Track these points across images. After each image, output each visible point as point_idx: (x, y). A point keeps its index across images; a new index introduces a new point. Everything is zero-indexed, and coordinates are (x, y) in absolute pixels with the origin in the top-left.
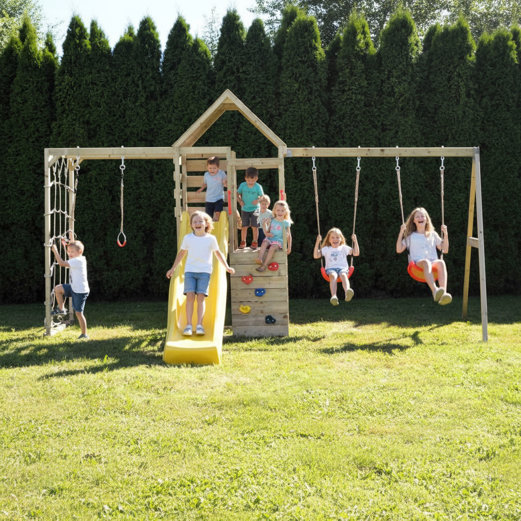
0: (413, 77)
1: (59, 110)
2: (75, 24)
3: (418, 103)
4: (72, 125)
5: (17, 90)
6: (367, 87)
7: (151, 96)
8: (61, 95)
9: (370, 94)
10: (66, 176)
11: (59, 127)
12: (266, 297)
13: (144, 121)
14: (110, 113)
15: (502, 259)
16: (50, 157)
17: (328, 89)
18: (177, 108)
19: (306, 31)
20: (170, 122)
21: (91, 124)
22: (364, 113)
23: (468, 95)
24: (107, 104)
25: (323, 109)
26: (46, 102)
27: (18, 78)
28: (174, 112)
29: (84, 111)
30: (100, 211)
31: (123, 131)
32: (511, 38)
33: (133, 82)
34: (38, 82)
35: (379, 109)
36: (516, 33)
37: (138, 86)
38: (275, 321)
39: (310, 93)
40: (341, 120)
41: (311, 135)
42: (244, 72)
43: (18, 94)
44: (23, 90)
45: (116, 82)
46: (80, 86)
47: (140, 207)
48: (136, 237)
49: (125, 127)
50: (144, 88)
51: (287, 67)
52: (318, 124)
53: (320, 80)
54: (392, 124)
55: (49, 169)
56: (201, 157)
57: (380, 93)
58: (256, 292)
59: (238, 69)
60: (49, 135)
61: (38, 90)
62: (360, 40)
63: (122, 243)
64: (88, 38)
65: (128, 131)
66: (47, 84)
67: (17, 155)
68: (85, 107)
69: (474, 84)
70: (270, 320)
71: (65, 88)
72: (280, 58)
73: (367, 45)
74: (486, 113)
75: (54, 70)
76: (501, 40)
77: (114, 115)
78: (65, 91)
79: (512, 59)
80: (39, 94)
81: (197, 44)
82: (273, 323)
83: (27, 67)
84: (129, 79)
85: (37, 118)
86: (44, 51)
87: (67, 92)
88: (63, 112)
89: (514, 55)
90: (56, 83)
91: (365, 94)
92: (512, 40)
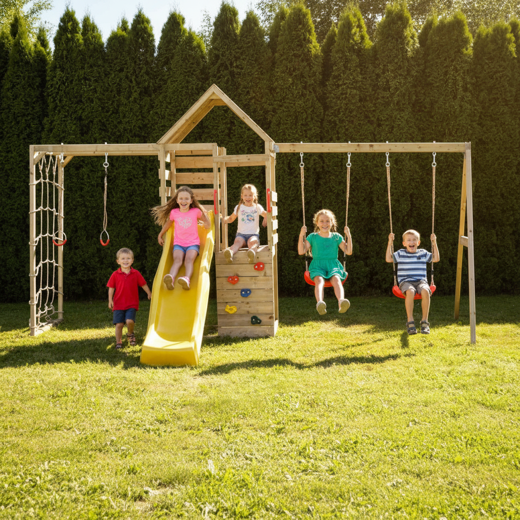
0: (409, 71)
1: (51, 106)
2: (68, 18)
3: (414, 97)
4: (64, 121)
5: (8, 85)
6: (362, 81)
7: (146, 92)
8: (52, 91)
9: (365, 89)
10: (54, 173)
11: (51, 123)
12: (252, 298)
13: (137, 117)
14: (103, 108)
15: (498, 258)
16: (35, 154)
17: (323, 84)
18: (170, 103)
19: (300, 24)
20: (163, 118)
21: (83, 120)
22: (359, 107)
23: (465, 89)
24: (100, 99)
25: (318, 105)
26: (37, 97)
27: (8, 73)
28: (167, 107)
29: (76, 107)
30: (93, 208)
31: (116, 126)
32: (510, 31)
33: (127, 77)
34: (29, 77)
35: (375, 104)
36: (514, 26)
37: (131, 81)
38: (261, 321)
39: (305, 88)
40: (336, 116)
41: (305, 131)
42: (237, 67)
43: (8, 89)
44: (14, 86)
45: (109, 78)
46: (71, 82)
47: (133, 204)
48: (129, 234)
49: (118, 123)
50: (138, 83)
51: (281, 62)
52: (312, 119)
53: (314, 73)
54: (388, 119)
55: (35, 166)
56: (190, 154)
57: (375, 87)
58: (241, 292)
59: (231, 64)
60: (40, 132)
61: (29, 86)
62: (355, 33)
63: (105, 242)
64: (80, 33)
65: (121, 127)
66: (38, 80)
67: (8, 152)
68: (77, 103)
69: (472, 79)
70: (256, 321)
71: (57, 83)
72: (274, 52)
73: (362, 38)
74: (483, 108)
75: (46, 65)
76: (499, 32)
77: (107, 112)
78: (57, 86)
79: (510, 52)
80: (30, 90)
81: (191, 38)
82: (259, 323)
83: (17, 62)
84: (122, 75)
85: (29, 114)
86: (35, 46)
87: (59, 87)
88: (55, 108)
89: (512, 48)
90: (48, 78)
91: (359, 89)
92: (511, 32)
